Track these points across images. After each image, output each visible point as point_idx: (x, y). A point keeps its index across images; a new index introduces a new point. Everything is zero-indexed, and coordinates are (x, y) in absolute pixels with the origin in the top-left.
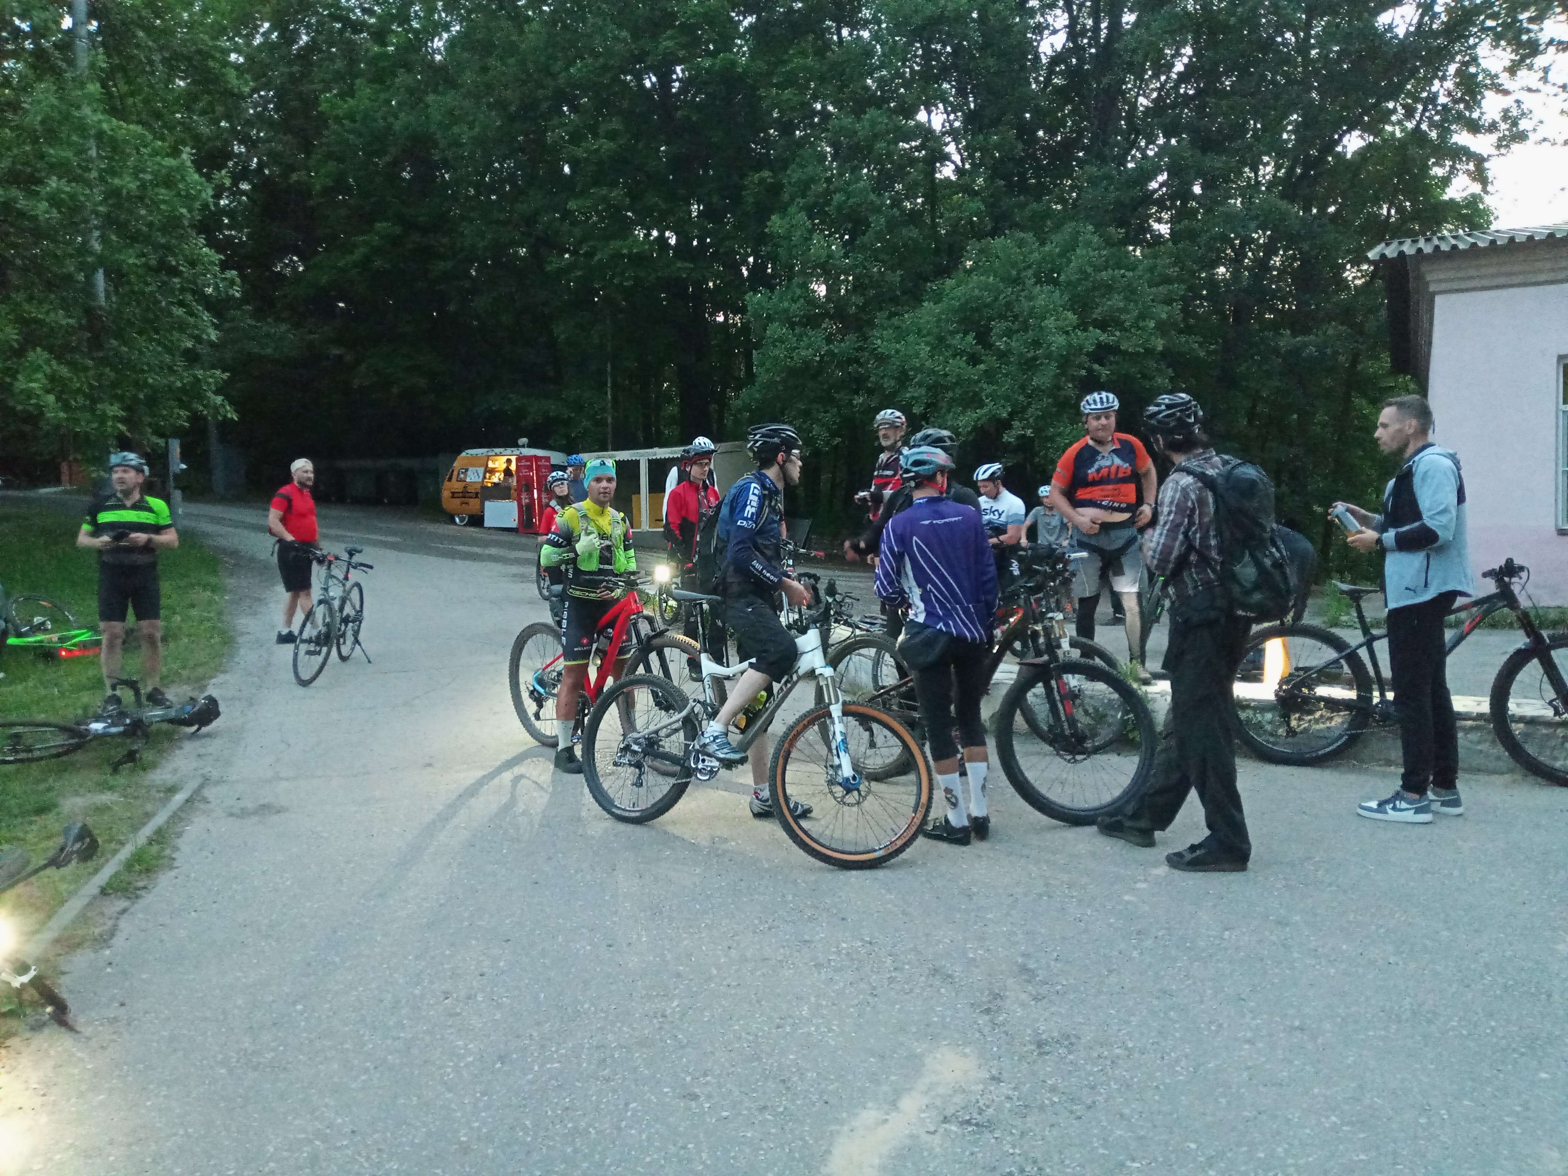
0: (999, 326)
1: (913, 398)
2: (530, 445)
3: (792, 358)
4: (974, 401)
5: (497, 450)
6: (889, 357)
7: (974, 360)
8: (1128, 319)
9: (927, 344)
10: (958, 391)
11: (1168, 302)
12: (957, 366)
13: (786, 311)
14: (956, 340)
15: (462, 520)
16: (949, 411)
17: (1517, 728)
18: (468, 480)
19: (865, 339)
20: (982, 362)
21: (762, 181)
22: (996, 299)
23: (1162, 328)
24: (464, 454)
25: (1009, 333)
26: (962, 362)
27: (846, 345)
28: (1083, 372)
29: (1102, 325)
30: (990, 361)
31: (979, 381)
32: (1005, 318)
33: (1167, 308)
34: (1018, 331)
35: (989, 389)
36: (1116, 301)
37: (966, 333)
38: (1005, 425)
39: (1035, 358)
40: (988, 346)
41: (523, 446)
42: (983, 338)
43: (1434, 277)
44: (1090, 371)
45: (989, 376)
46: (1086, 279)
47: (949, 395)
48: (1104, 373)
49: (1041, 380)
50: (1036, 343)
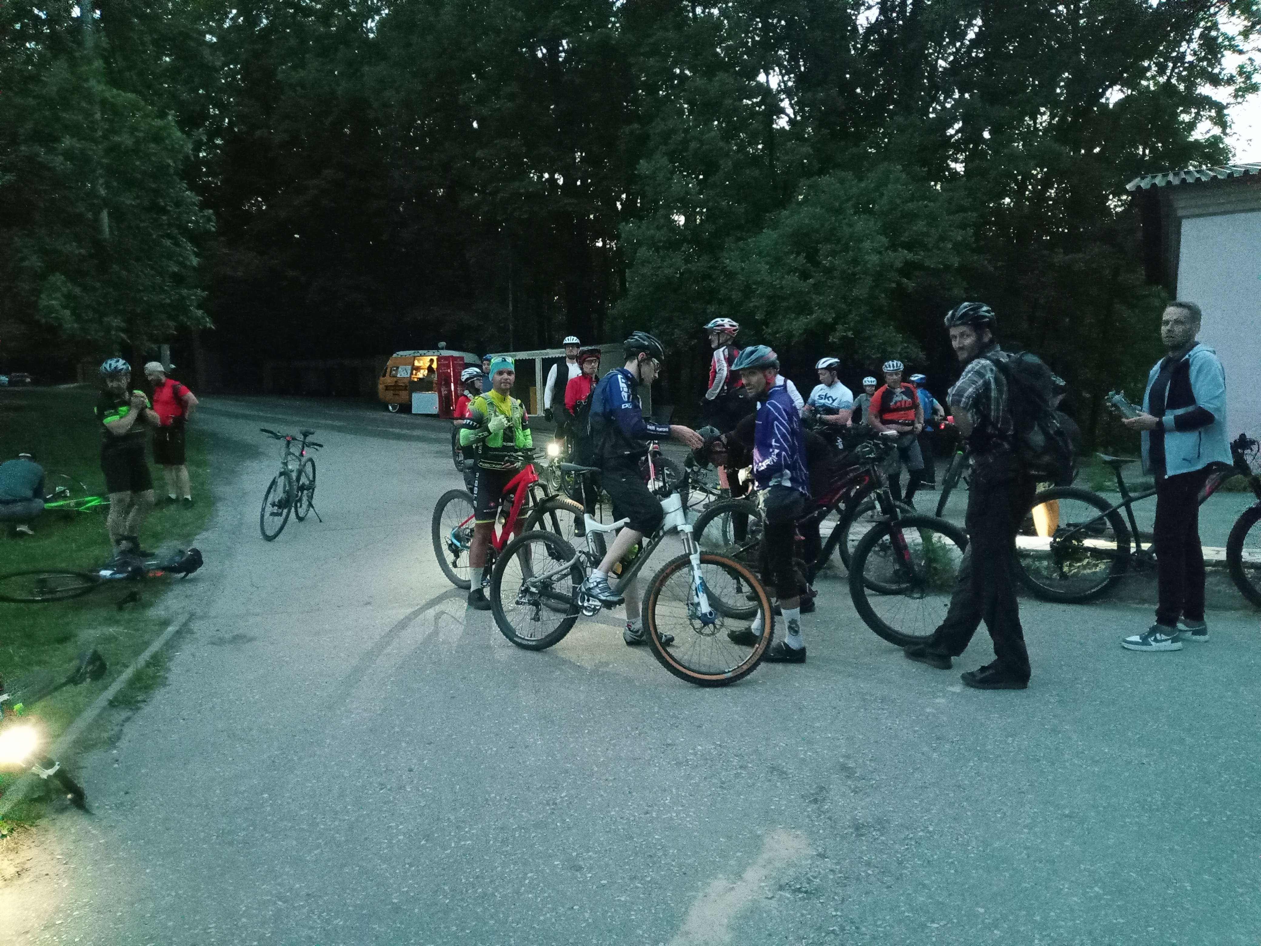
0: (824, 248)
1: (755, 307)
2: (448, 348)
3: (657, 275)
4: (803, 308)
5: (421, 352)
6: (736, 274)
7: (805, 276)
8: (930, 241)
9: (767, 263)
10: (792, 301)
11: (963, 226)
12: (792, 281)
13: (653, 237)
14: (790, 260)
15: (394, 408)
16: (784, 317)
17: (1250, 573)
18: (399, 376)
19: (717, 259)
20: (810, 277)
21: (632, 132)
22: (822, 226)
23: (958, 247)
24: (395, 355)
25: (833, 253)
26: (795, 277)
27: (701, 264)
28: (894, 285)
29: (910, 246)
30: (818, 276)
31: (809, 293)
32: (830, 241)
33: (961, 232)
34: (840, 252)
35: (817, 299)
36: (920, 226)
37: (798, 254)
38: (832, 328)
39: (854, 274)
40: (817, 264)
41: (442, 349)
42: (812, 258)
43: (1181, 204)
44: (899, 284)
45: (817, 287)
46: (896, 209)
47: (785, 304)
48: (910, 285)
49: (860, 291)
50: (855, 262)
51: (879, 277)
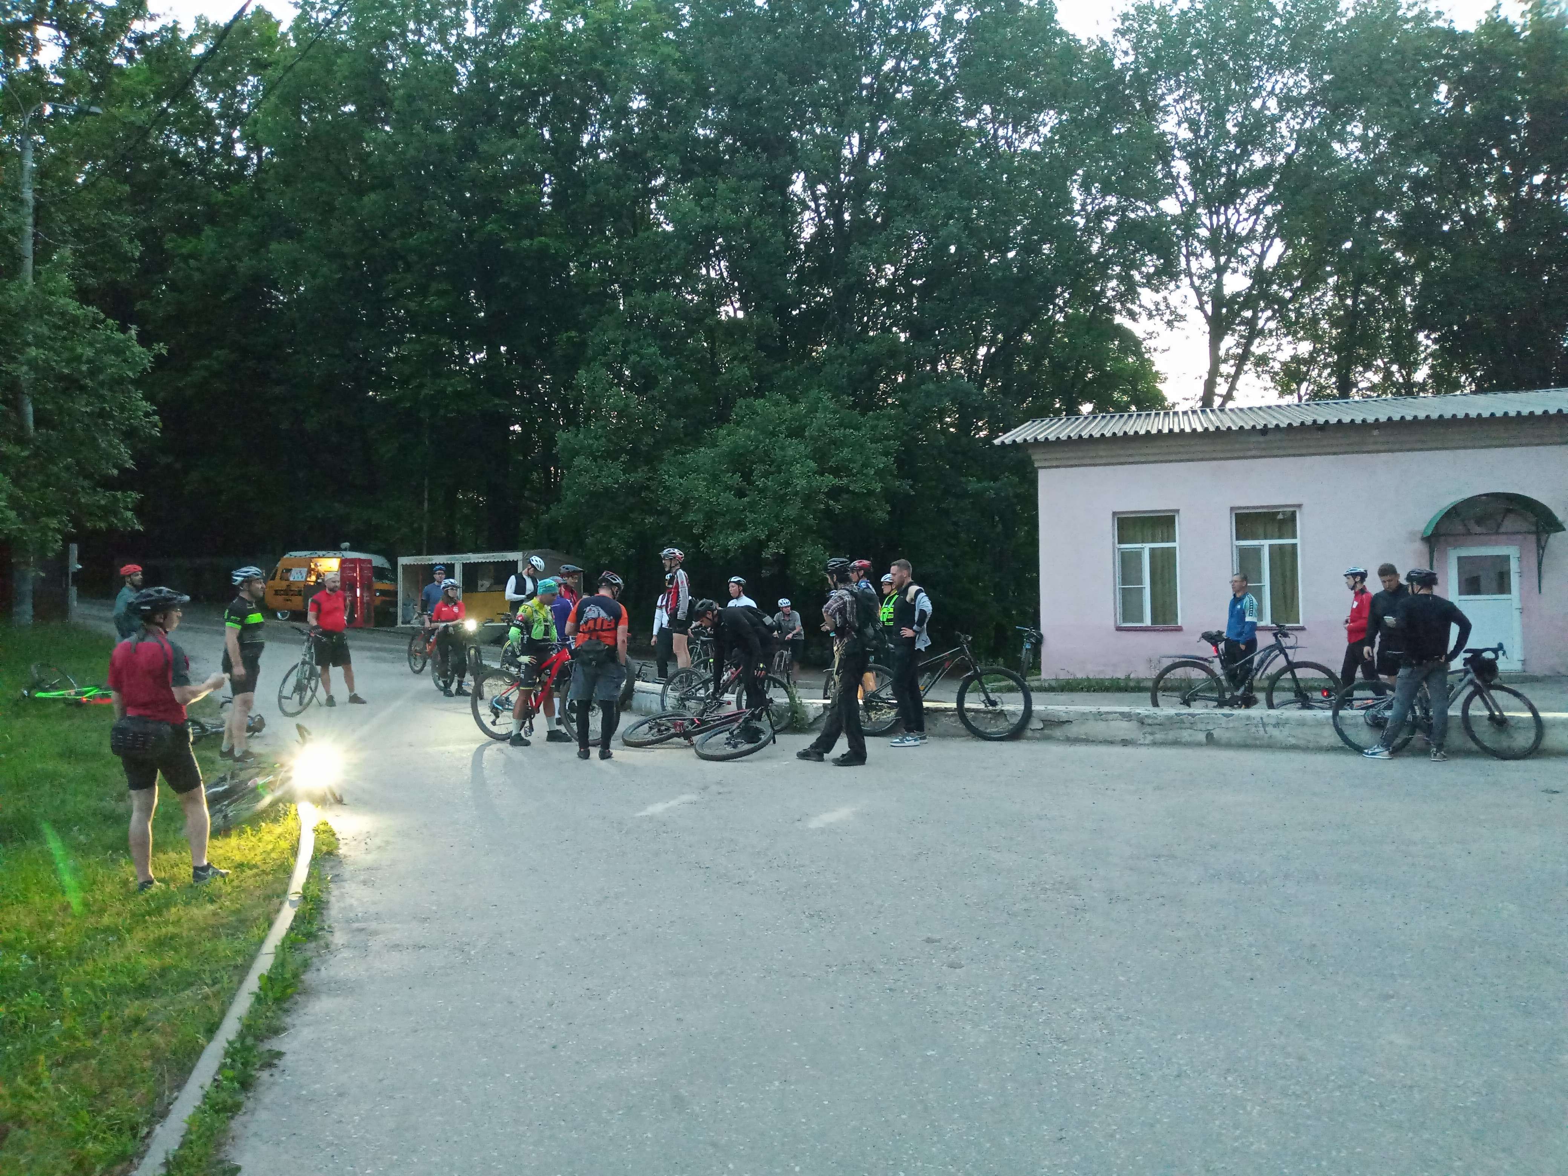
0: (759, 469)
1: (693, 521)
2: (352, 549)
3: (595, 485)
4: (740, 526)
5: (321, 553)
6: (675, 489)
7: (741, 494)
8: (855, 467)
9: (704, 479)
10: (728, 517)
11: (886, 454)
12: (728, 498)
13: (590, 446)
14: (727, 478)
15: (283, 616)
16: (720, 532)
18: (291, 579)
19: (656, 471)
20: (745, 496)
21: (569, 338)
22: (757, 447)
23: (880, 473)
24: (287, 556)
25: (766, 475)
26: (730, 495)
27: (639, 475)
28: (822, 506)
29: (836, 472)
30: (753, 496)
31: (744, 510)
32: (763, 462)
33: (884, 459)
34: (772, 473)
35: (751, 516)
36: (846, 452)
37: (734, 473)
38: (762, 545)
39: (786, 494)
40: (750, 483)
41: (345, 550)
42: (747, 476)
44: (827, 505)
45: (752, 506)
46: (824, 435)
47: (721, 520)
48: (837, 507)
49: (791, 511)
50: (787, 484)
51: (809, 498)
